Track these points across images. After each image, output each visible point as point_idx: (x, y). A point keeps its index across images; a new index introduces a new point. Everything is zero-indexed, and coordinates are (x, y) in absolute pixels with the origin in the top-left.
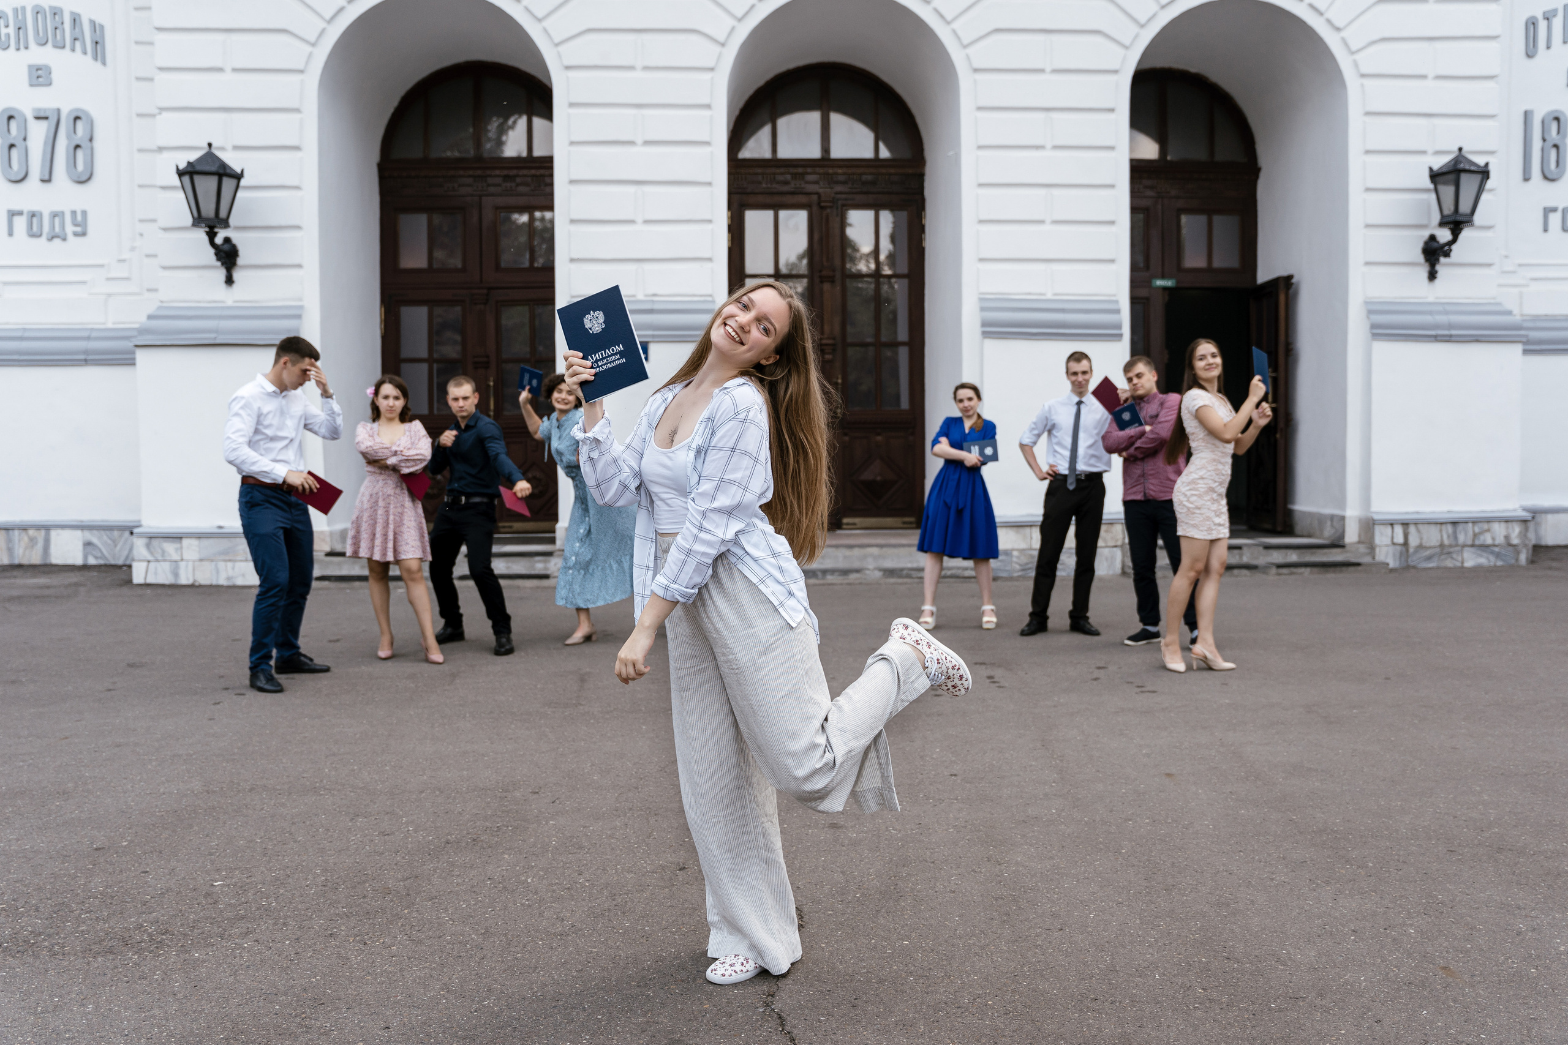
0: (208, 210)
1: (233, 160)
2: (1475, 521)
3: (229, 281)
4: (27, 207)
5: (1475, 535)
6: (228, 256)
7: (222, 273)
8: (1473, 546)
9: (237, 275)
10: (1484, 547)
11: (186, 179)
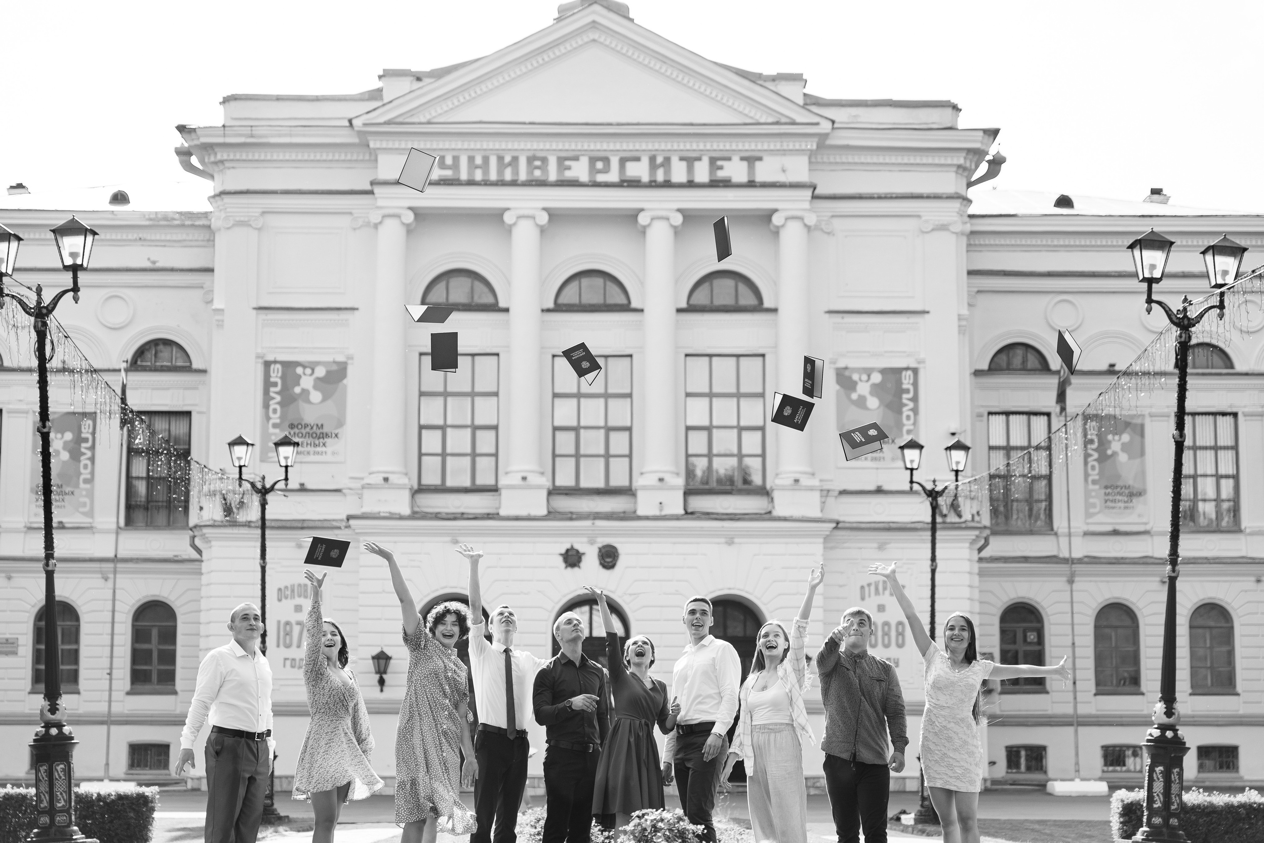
0: (382, 669)
1: (388, 652)
2: (814, 778)
3: (382, 691)
4: (291, 656)
5: (814, 783)
6: (382, 682)
7: (378, 688)
8: (813, 787)
9: (385, 689)
10: (817, 788)
11: (376, 661)
